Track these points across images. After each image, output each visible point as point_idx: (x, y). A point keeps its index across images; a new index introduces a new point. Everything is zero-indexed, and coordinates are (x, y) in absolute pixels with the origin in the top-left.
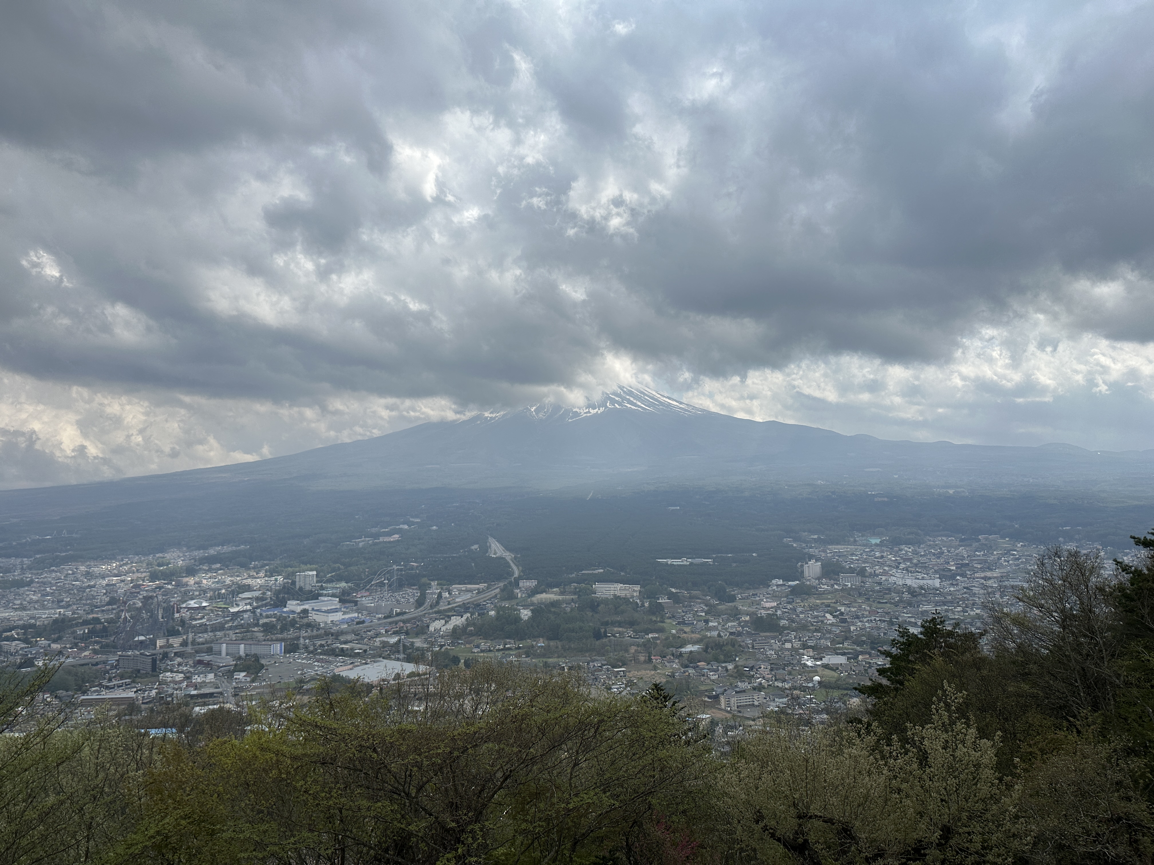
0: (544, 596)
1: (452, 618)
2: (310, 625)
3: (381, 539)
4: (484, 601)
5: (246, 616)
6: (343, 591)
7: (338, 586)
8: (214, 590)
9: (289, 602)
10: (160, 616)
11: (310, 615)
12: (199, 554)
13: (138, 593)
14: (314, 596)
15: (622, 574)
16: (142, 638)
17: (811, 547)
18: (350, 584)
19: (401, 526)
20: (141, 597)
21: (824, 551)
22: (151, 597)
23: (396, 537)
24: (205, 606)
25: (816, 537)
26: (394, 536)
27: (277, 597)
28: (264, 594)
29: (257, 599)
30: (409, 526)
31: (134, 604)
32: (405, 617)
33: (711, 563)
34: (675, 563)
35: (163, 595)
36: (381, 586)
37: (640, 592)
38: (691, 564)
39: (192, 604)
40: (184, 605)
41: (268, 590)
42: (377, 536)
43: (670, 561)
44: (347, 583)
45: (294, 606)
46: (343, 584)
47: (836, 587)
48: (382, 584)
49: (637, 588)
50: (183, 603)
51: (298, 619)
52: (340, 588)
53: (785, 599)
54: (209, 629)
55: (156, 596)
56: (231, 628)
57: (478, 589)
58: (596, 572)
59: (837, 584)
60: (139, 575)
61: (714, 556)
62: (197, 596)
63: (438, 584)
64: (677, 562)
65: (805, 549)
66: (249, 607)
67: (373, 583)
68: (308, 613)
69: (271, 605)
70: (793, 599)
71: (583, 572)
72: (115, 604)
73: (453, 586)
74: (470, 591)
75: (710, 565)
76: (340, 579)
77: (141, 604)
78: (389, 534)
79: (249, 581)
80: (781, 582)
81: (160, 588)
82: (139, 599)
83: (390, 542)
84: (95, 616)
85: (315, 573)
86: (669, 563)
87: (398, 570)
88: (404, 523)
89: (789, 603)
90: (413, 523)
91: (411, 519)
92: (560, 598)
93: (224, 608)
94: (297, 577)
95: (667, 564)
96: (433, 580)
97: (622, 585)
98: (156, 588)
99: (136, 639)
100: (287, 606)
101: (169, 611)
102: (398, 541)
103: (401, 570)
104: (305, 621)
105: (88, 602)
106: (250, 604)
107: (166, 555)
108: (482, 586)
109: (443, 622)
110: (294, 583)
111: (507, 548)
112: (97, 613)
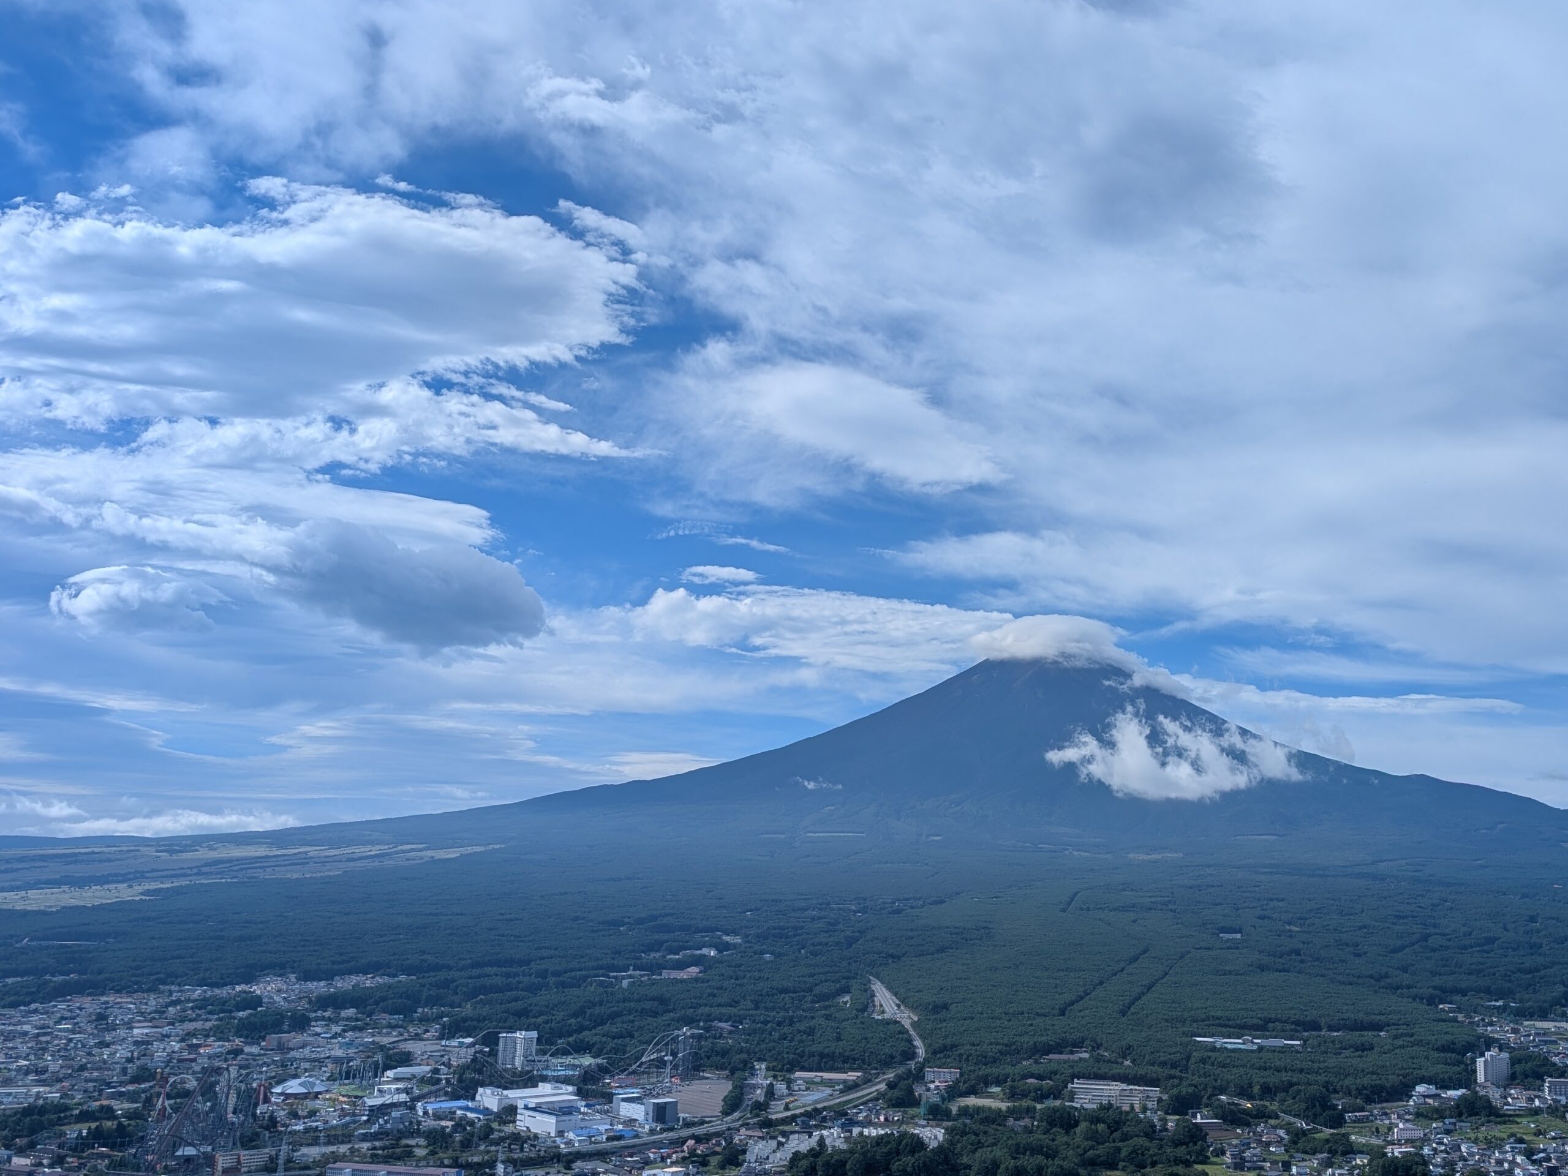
0: (972, 1101)
1: (791, 1137)
2: (517, 1139)
3: (665, 974)
4: (855, 1107)
5: (395, 1114)
6: (586, 1072)
7: (577, 1062)
8: (338, 1061)
9: (480, 1090)
10: (230, 1109)
11: (519, 1117)
12: (318, 987)
13: (194, 1060)
14: (529, 1080)
15: (1127, 1063)
16: (190, 1151)
17: (1491, 1024)
18: (599, 1061)
19: (705, 951)
20: (197, 1068)
21: (1515, 1031)
22: (218, 1071)
23: (693, 971)
24: (320, 1093)
25: (1500, 1003)
26: (689, 969)
27: (460, 1080)
28: (436, 1071)
29: (423, 1080)
30: (720, 951)
31: (183, 1082)
32: (700, 1130)
33: (1300, 1049)
34: (1229, 1046)
35: (241, 1067)
36: (658, 1067)
37: (1160, 1100)
38: (1261, 1048)
39: (294, 1086)
40: (278, 1090)
41: (443, 1064)
42: (655, 968)
43: (1220, 1041)
44: (594, 1057)
45: (489, 1098)
46: (587, 1061)
47: (1537, 1102)
48: (661, 1063)
49: (1155, 1092)
50: (279, 1083)
51: (495, 1125)
52: (580, 1066)
53: (1441, 1124)
54: (322, 1140)
55: (227, 1069)
56: (364, 1138)
57: (845, 1081)
58: (1076, 1057)
59: (1539, 1097)
60: (198, 1025)
61: (1306, 1034)
62: (306, 1070)
63: (768, 1069)
64: (1233, 1043)
65: (1478, 1026)
66: (403, 1097)
67: (643, 1059)
68: (516, 1114)
69: (446, 1094)
70: (1455, 1124)
71: (1051, 1056)
72: (146, 1080)
73: (798, 1074)
74: (830, 1083)
75: (1298, 1052)
76: (581, 1048)
77: (195, 1083)
78: (681, 966)
79: (410, 1046)
80: (1432, 1089)
81: (237, 1052)
82: (194, 1073)
83: (682, 981)
84: (105, 1103)
85: (534, 1034)
86: (1218, 1045)
87: (693, 1036)
88: (710, 946)
89: (1448, 1132)
90: (727, 946)
91: (727, 938)
92: (1004, 1106)
93: (356, 1097)
94: (501, 1041)
95: (1215, 1047)
96: (760, 1060)
97: (1124, 1086)
98: (229, 1052)
99: (179, 1153)
100: (478, 1097)
101: (249, 1099)
102: (696, 980)
103: (700, 1037)
104: (509, 1129)
105: (96, 1074)
106: (407, 1091)
107: (255, 987)
108: (852, 1076)
109: (773, 1144)
110: (493, 1053)
111: (904, 1001)
112: (112, 1096)
